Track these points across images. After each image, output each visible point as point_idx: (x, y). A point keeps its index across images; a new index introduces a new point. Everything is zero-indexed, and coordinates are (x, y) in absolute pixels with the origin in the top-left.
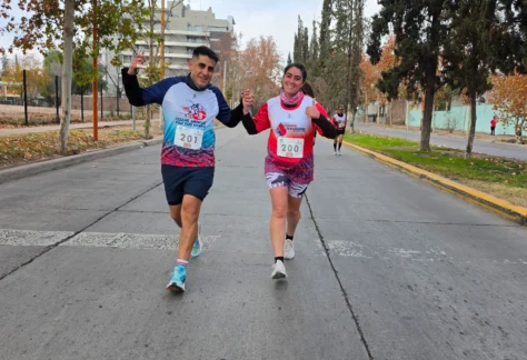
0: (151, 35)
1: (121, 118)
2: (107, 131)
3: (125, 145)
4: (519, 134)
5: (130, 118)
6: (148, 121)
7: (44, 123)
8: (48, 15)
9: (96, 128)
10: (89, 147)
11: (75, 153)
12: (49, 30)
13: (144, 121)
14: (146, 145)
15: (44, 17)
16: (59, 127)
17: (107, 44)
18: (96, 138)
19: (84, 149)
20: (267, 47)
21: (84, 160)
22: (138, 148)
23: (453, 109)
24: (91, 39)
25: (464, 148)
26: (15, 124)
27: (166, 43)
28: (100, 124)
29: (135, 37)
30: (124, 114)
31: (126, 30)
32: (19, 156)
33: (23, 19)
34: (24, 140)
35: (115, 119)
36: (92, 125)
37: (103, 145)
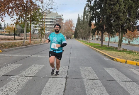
0: (42, 21)
1: (35, 39)
2: (32, 42)
3: (36, 44)
4: (129, 43)
5: (37, 39)
6: (41, 40)
7: (18, 40)
8: (21, 17)
9: (30, 41)
10: (29, 45)
11: (26, 45)
12: (21, 20)
13: (40, 40)
14: (41, 44)
15: (20, 18)
16: (23, 40)
17: (33, 23)
18: (30, 43)
19: (28, 45)
20: (70, 22)
21: (29, 47)
22: (39, 45)
23: (116, 37)
24: (30, 22)
25: (107, 45)
26: (12, 40)
27: (46, 23)
28: (31, 40)
29: (39, 22)
30: (35, 38)
31: (37, 21)
32: (16, 46)
33: (17, 18)
34: (16, 43)
35: (33, 39)
36: (29, 40)
37: (32, 44)
